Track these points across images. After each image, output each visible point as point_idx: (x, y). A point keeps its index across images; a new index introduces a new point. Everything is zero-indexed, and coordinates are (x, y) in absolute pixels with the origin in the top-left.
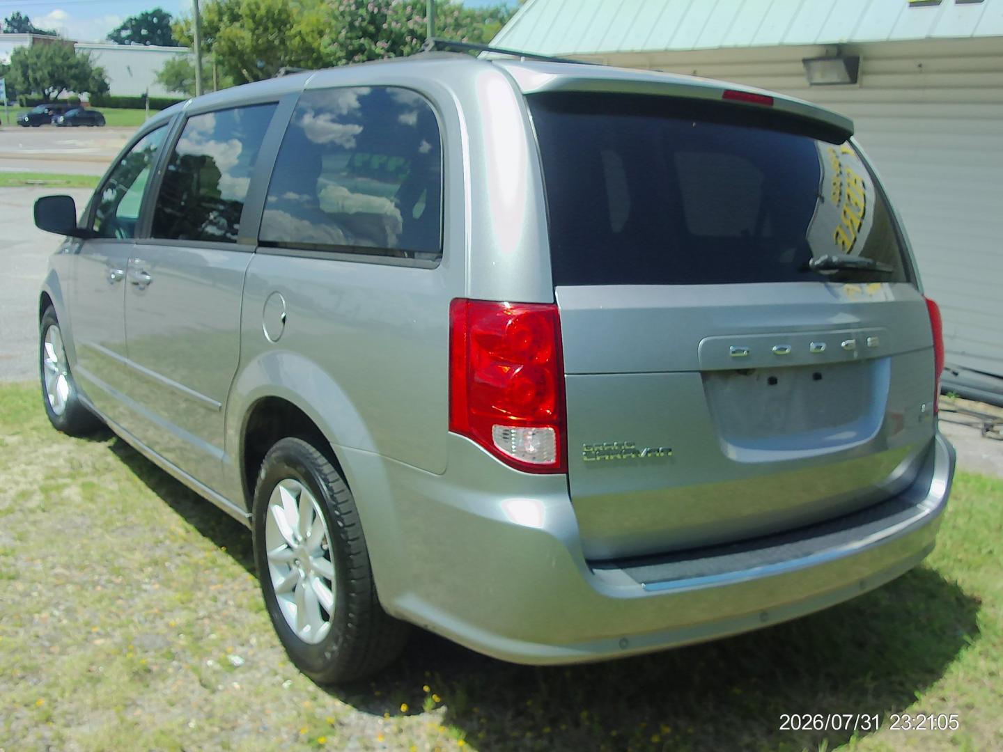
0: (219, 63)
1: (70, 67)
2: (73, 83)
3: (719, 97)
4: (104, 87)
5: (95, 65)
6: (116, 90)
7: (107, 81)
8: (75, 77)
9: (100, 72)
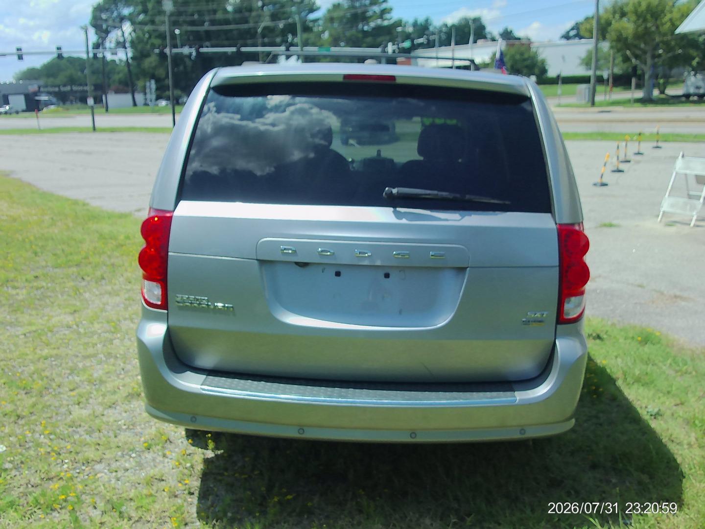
0: (612, 47)
1: (525, 60)
2: (525, 71)
3: (341, 79)
4: (544, 71)
5: (541, 57)
6: (552, 73)
7: (547, 68)
8: (527, 67)
9: (543, 62)
